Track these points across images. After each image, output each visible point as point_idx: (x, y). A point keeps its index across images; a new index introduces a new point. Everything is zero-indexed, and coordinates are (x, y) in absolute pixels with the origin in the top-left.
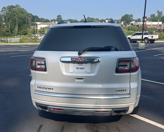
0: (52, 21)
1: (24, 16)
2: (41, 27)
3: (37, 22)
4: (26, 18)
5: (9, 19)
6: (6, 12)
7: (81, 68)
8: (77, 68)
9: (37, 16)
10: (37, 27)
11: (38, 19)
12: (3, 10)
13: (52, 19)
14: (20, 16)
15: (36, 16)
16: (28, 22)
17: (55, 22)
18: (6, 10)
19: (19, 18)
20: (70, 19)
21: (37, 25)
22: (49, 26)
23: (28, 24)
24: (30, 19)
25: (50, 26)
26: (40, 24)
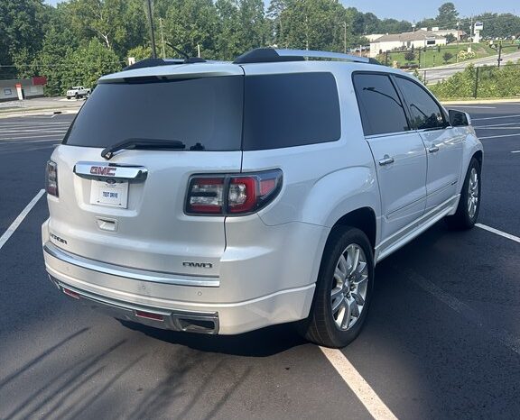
0: (419, 26)
1: (329, 20)
2: (381, 51)
3: (370, 33)
4: (333, 24)
5: (287, 32)
6: (280, 13)
7: (112, 195)
8: (106, 194)
9: (373, 16)
10: (368, 50)
11: (373, 26)
12: (273, 6)
13: (422, 20)
14: (317, 19)
15: (369, 15)
16: (340, 38)
17: (429, 29)
18: (282, 5)
19: (315, 26)
20: (486, 15)
21: (367, 43)
22: (406, 44)
23: (338, 41)
24: (345, 25)
25: (409, 44)
26: (377, 41)
